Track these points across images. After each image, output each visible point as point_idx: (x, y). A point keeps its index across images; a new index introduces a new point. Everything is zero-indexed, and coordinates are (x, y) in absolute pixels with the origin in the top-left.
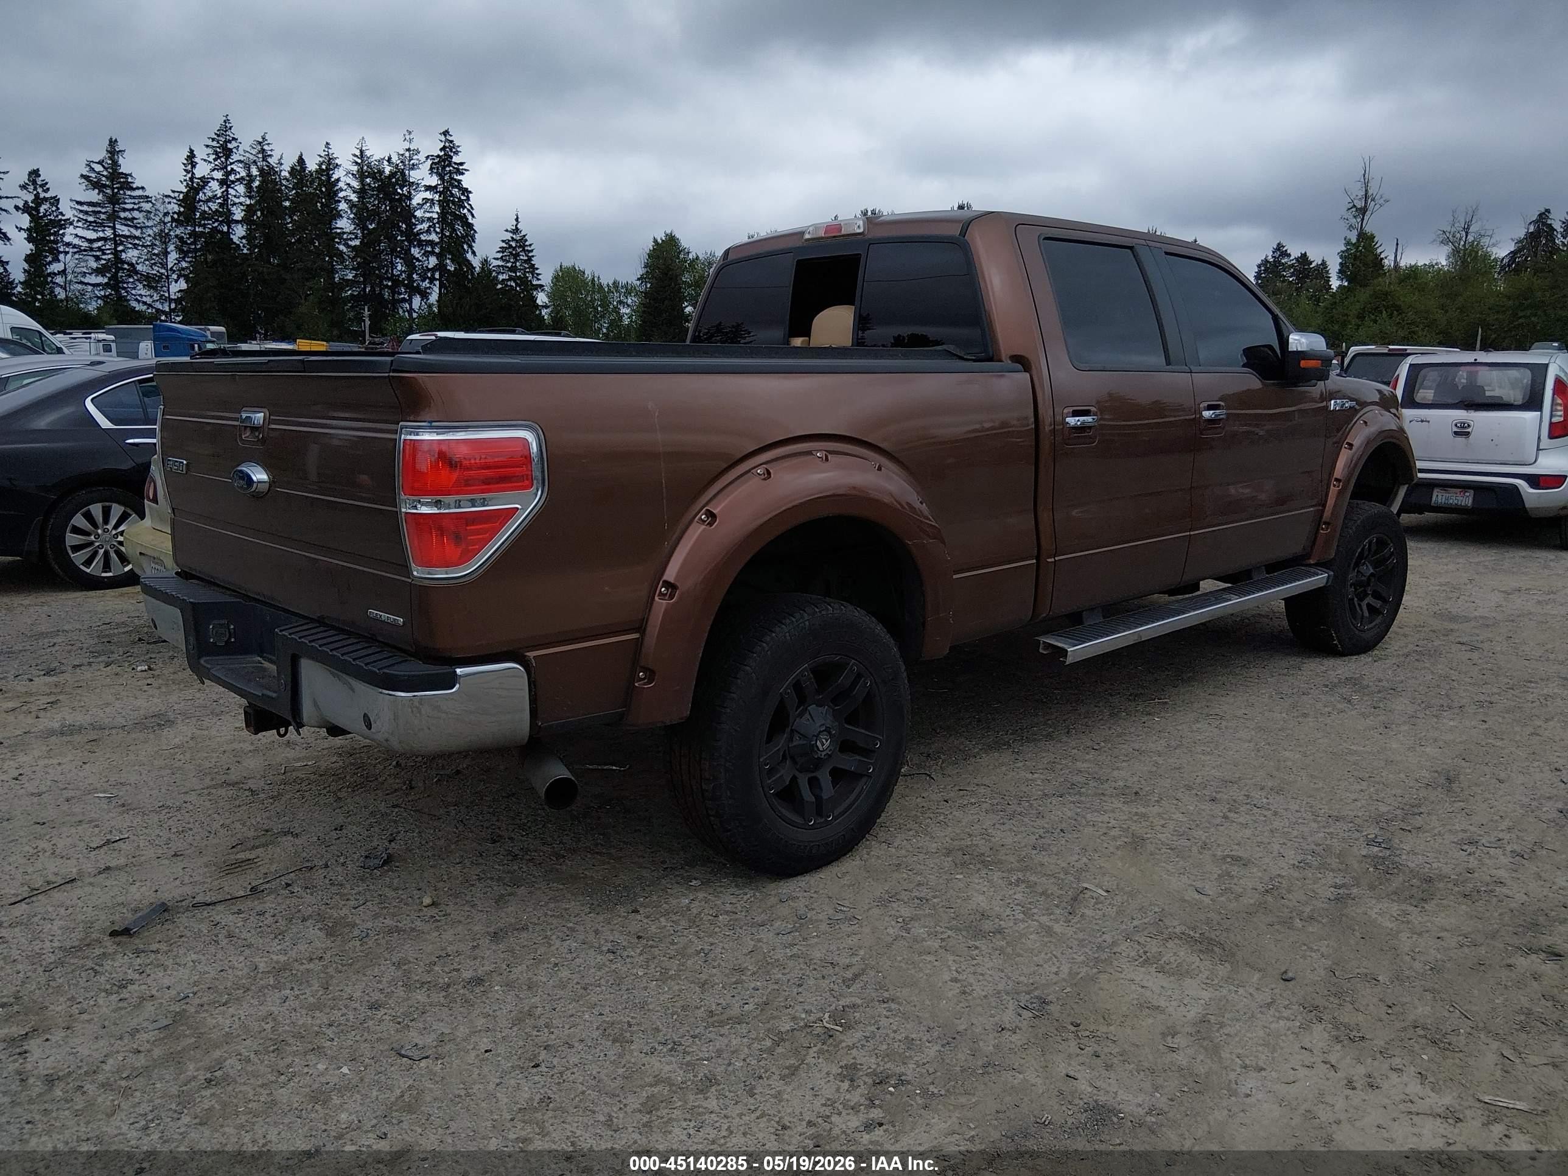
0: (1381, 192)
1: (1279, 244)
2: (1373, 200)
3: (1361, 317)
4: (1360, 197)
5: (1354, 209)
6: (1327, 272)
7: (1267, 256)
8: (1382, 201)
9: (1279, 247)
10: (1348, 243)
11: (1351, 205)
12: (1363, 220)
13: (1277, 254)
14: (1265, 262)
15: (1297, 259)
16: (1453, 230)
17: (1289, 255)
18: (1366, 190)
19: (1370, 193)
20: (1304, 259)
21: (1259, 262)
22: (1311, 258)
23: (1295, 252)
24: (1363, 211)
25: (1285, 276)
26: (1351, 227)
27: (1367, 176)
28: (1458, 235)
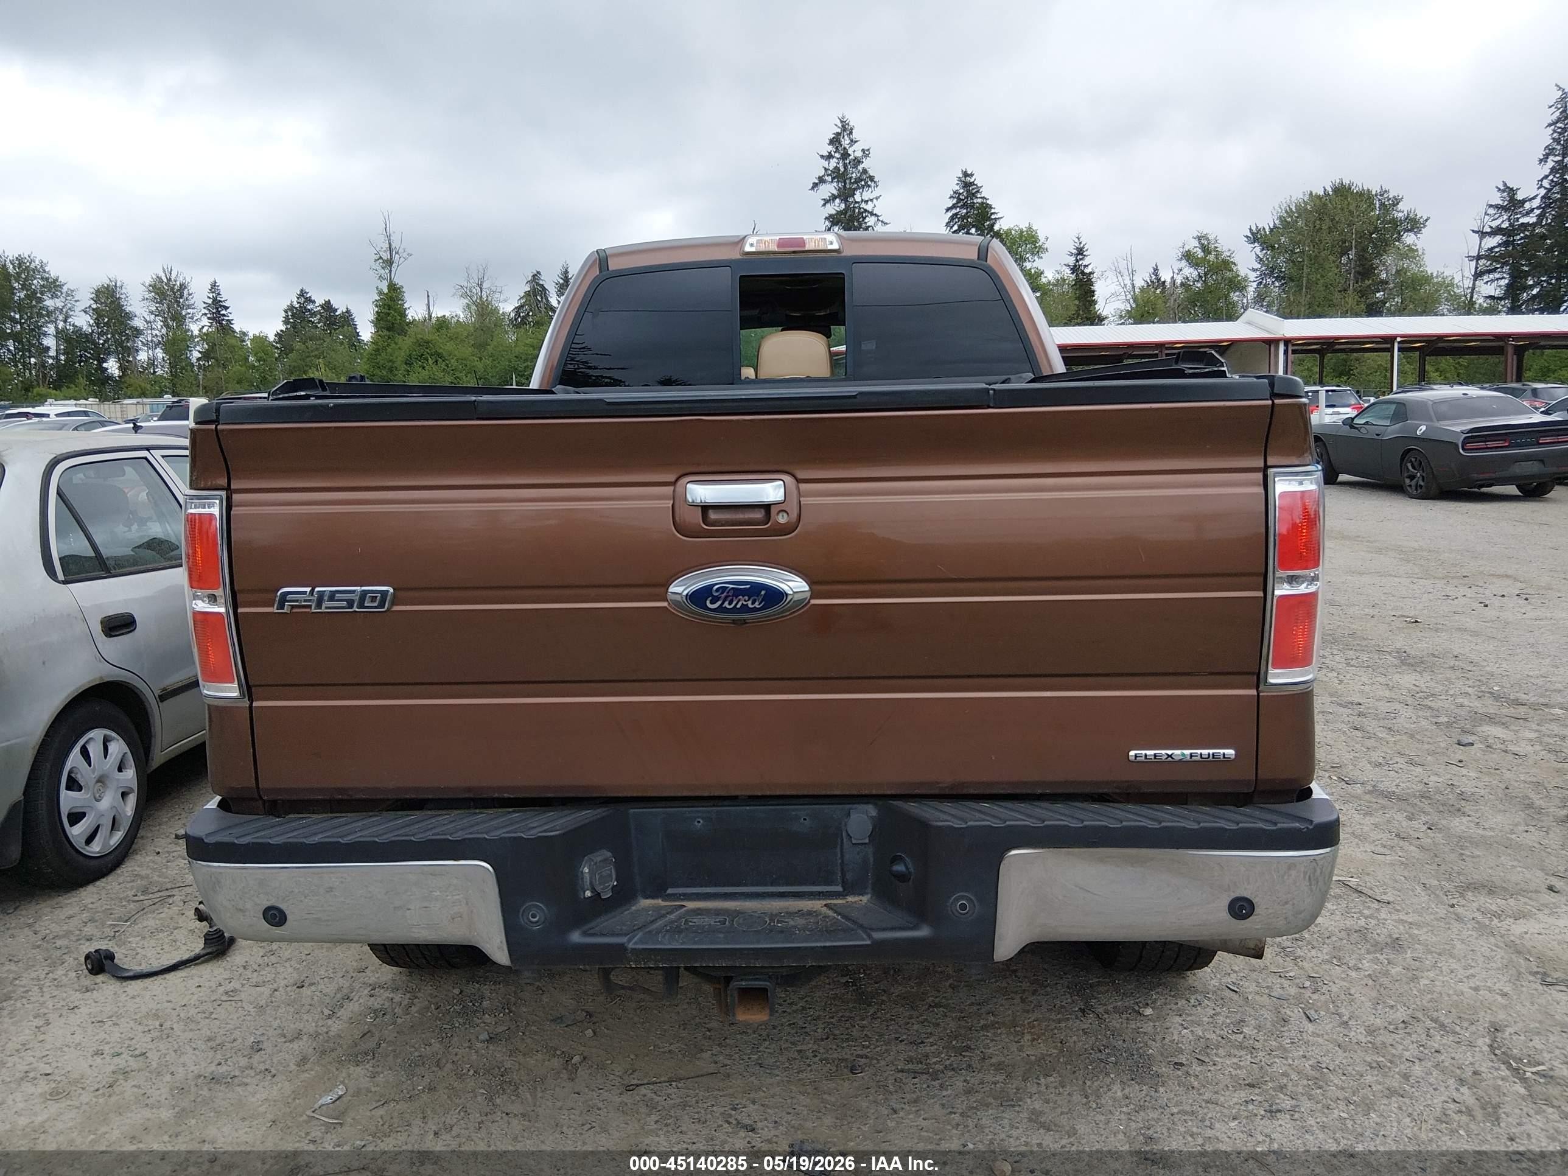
0: (402, 247)
1: (302, 291)
2: (397, 253)
3: (408, 363)
4: (384, 249)
5: (381, 261)
6: (353, 319)
7: (292, 302)
8: (405, 255)
9: (302, 293)
10: (380, 293)
11: (378, 256)
12: (391, 271)
13: (302, 300)
14: (291, 307)
15: (322, 306)
16: (469, 285)
17: (314, 302)
18: (390, 244)
19: (393, 247)
20: (328, 306)
21: (286, 307)
22: (335, 306)
23: (320, 300)
24: (389, 263)
25: (313, 322)
26: (381, 278)
27: (388, 229)
28: (474, 290)
